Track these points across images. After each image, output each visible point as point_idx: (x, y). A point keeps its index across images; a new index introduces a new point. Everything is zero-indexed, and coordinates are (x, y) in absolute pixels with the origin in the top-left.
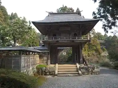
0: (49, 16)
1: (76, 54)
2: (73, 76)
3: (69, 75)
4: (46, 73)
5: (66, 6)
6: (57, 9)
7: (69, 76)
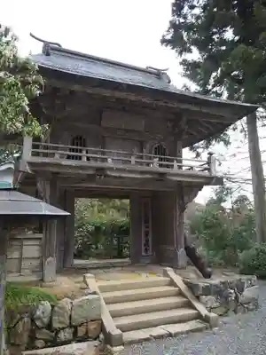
0: (48, 55)
1: (143, 229)
3: (174, 329)
4: (57, 331)
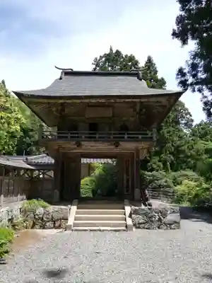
0: (61, 79)
2: (111, 230)
3: (102, 228)
4: (46, 222)
5: (117, 51)
6: (96, 59)
7: (100, 230)
